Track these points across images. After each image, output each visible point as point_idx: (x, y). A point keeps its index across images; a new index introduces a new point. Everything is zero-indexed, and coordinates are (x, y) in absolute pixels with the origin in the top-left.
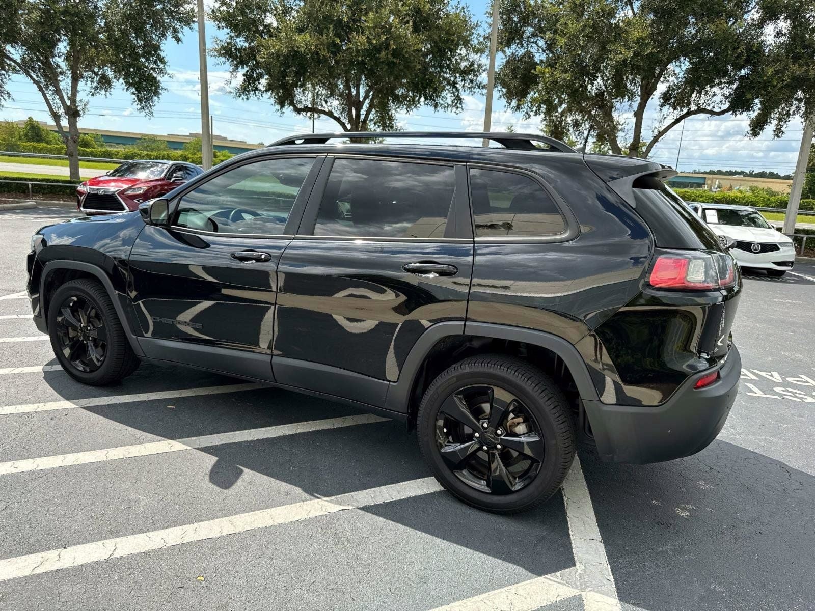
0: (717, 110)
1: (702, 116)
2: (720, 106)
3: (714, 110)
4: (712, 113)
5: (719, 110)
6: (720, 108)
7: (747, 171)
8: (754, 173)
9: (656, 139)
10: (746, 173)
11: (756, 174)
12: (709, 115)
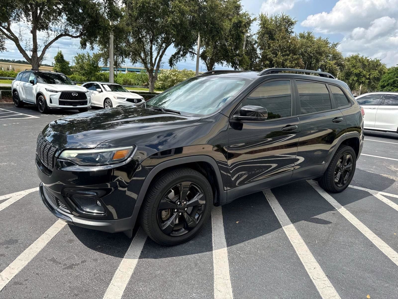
0: (75, 35)
1: (67, 37)
2: (76, 33)
3: (73, 35)
4: (72, 36)
5: (76, 36)
6: (76, 35)
7: (11, 59)
8: (15, 61)
9: (46, 47)
10: (11, 61)
11: (16, 61)
12: (71, 38)
